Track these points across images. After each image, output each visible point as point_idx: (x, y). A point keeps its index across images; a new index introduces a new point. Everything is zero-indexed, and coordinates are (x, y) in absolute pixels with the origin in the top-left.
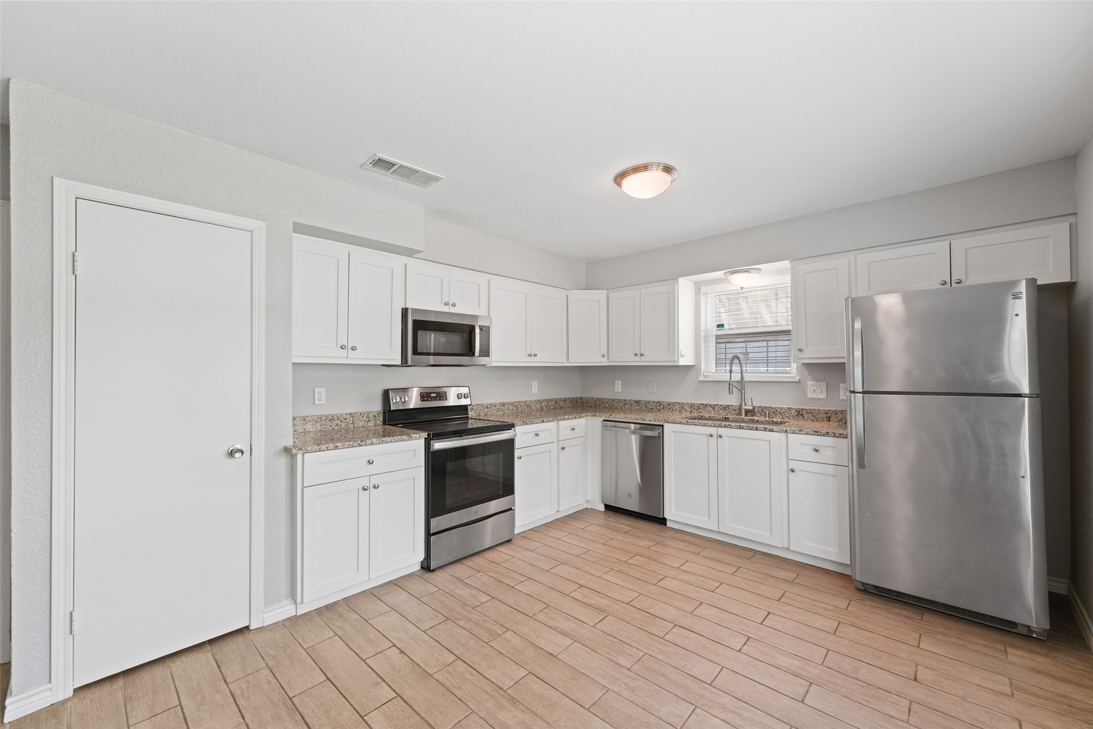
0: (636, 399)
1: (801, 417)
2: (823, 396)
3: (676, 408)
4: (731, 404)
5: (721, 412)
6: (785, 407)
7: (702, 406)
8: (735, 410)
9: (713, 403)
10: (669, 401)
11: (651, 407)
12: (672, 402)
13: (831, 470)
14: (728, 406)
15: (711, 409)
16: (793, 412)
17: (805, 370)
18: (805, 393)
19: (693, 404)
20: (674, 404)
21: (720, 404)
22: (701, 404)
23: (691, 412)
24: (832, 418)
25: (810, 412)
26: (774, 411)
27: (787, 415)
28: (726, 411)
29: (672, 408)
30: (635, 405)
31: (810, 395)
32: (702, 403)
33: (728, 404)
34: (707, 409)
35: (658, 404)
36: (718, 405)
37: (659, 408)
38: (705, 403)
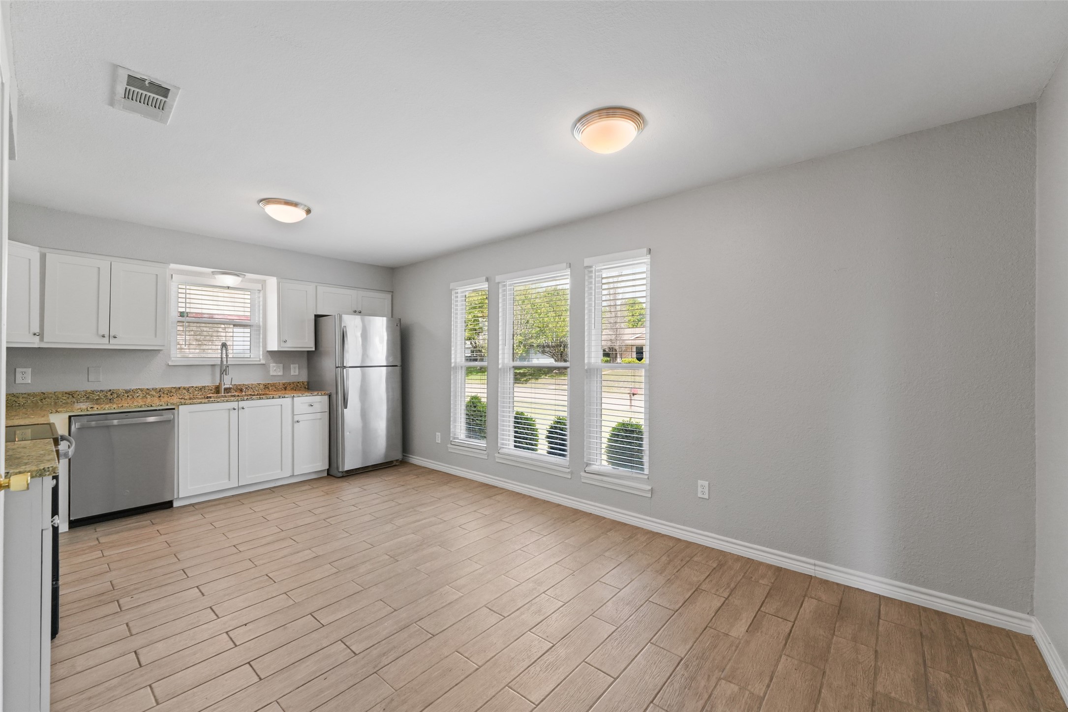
0: (68, 389)
1: (267, 389)
2: (280, 373)
3: (138, 395)
4: (207, 385)
5: (196, 393)
6: (255, 383)
7: (174, 390)
8: (211, 390)
9: (187, 386)
10: (128, 388)
11: (97, 397)
12: (133, 388)
13: (319, 416)
14: (204, 387)
15: (184, 391)
16: (261, 386)
17: (269, 356)
18: (269, 371)
19: (163, 388)
20: (134, 391)
21: (195, 386)
22: (172, 387)
23: (160, 397)
24: (287, 388)
25: (273, 385)
26: (247, 387)
27: (257, 389)
28: (201, 391)
29: (131, 395)
30: (64, 398)
31: (272, 373)
32: (174, 387)
33: (204, 385)
34: (180, 391)
35: (109, 393)
36: (193, 387)
37: (110, 397)
38: (178, 386)
